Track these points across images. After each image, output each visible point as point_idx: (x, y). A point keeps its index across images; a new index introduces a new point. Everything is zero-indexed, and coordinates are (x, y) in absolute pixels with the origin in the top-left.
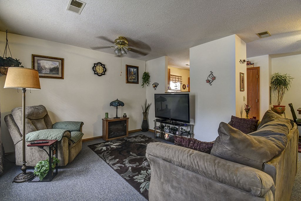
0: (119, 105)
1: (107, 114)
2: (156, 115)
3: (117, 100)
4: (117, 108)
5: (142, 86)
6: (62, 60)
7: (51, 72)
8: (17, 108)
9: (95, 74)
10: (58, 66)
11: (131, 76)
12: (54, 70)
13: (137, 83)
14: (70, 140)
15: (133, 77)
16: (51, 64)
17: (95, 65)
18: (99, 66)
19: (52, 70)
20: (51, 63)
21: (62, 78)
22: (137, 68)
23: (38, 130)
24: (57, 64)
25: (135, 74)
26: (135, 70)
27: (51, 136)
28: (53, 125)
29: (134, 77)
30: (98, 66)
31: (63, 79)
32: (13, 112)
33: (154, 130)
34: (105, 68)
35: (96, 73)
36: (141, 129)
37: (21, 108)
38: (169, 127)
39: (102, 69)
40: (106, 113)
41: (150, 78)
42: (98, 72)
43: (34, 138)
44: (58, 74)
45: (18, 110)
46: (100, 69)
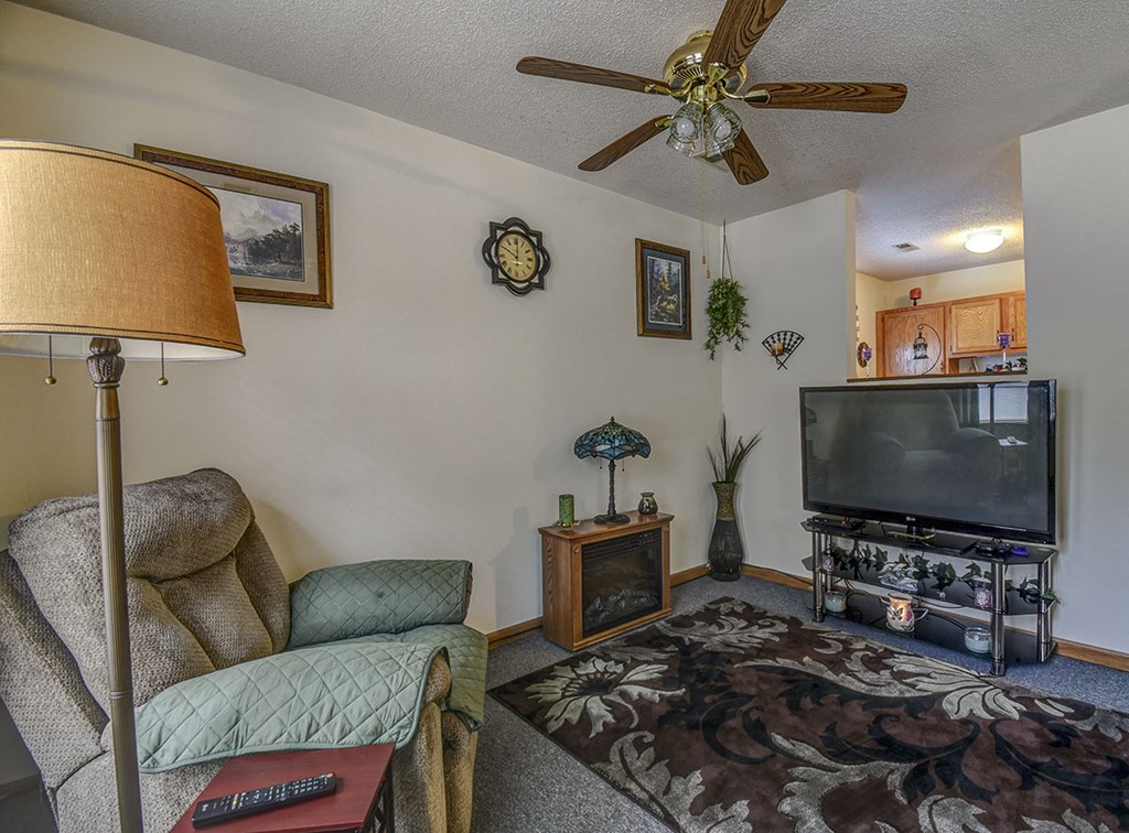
0: (633, 453)
1: (567, 501)
2: (810, 499)
3: (613, 423)
4: (612, 467)
5: (709, 351)
6: (321, 192)
7: (255, 261)
8: (52, 508)
9: (496, 281)
10: (295, 228)
11: (661, 301)
12: (277, 248)
13: (685, 333)
14: (449, 710)
15: (669, 302)
16: (257, 212)
17: (499, 232)
18: (512, 241)
19: (262, 250)
20: (257, 208)
21: (322, 299)
22: (683, 256)
23: (219, 662)
24: (291, 214)
25: (674, 290)
26: (676, 267)
27: (338, 719)
28: (293, 588)
29: (674, 302)
30: (512, 238)
31: (330, 307)
32: (25, 542)
33: (809, 575)
34: (544, 251)
35: (500, 276)
36: (704, 567)
37: (89, 500)
38: (920, 562)
39: (531, 255)
40: (562, 497)
41: (747, 309)
42: (512, 275)
43: (206, 740)
44: (298, 275)
45: (61, 524)
46: (517, 258)
